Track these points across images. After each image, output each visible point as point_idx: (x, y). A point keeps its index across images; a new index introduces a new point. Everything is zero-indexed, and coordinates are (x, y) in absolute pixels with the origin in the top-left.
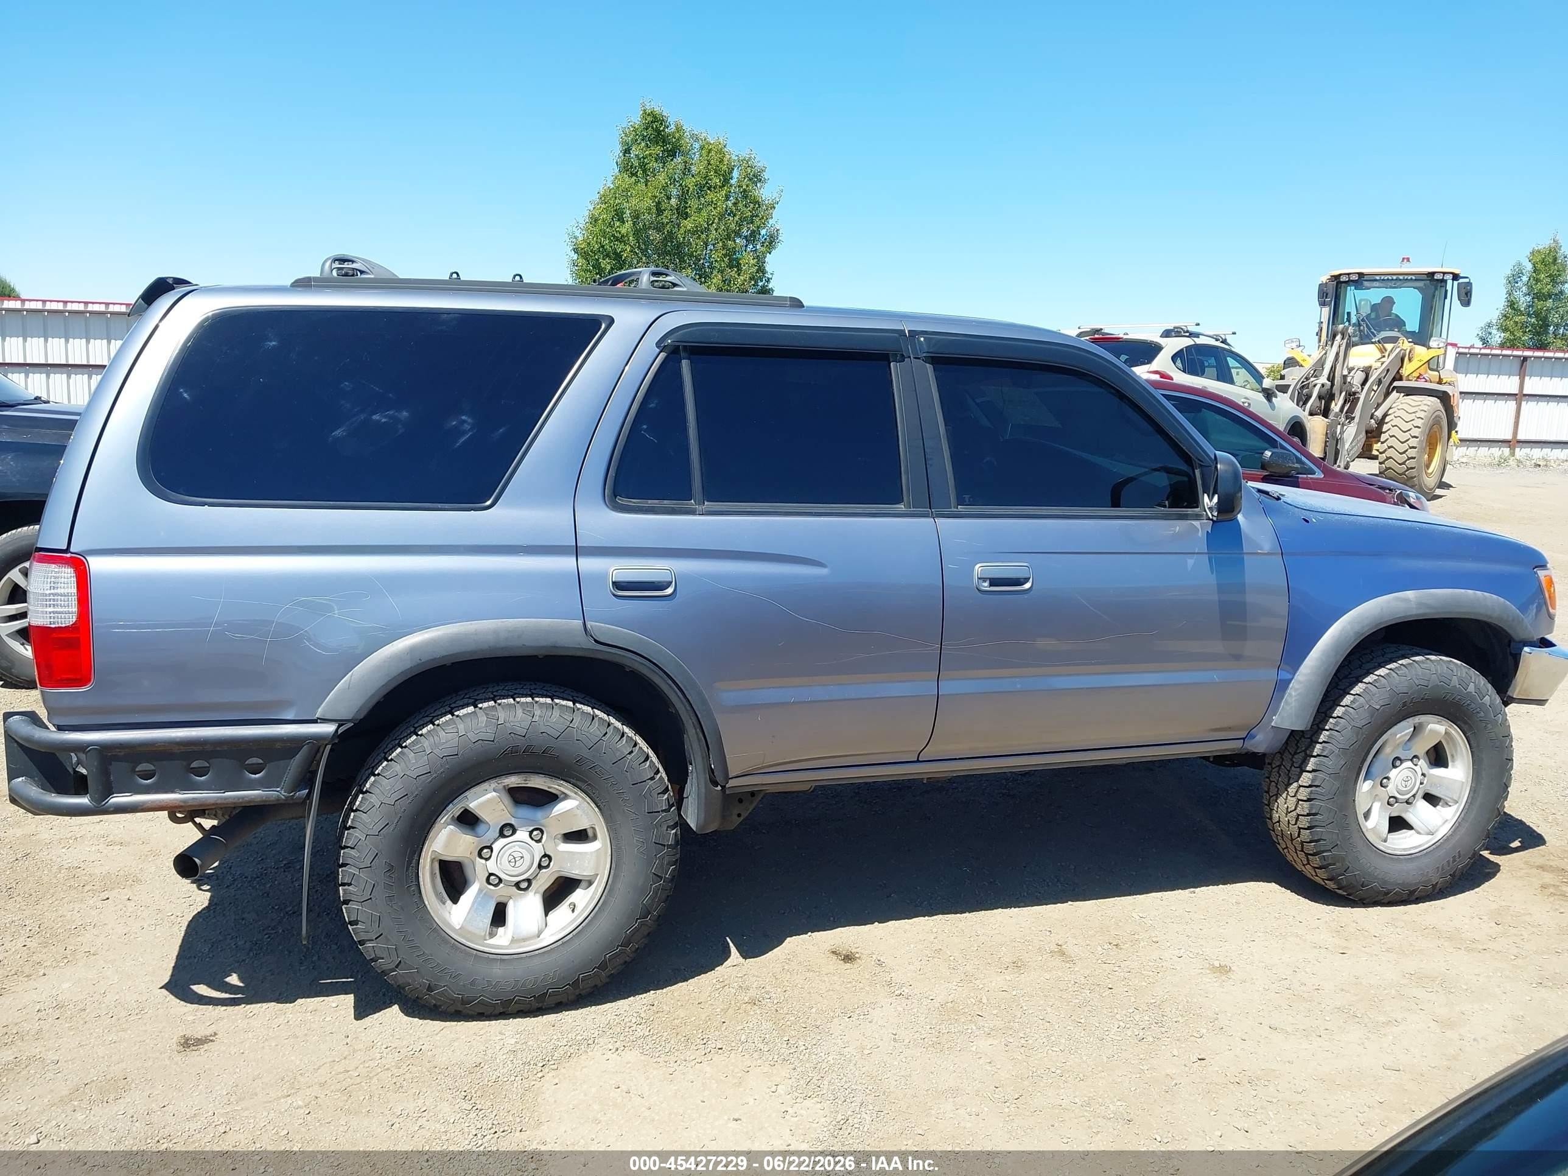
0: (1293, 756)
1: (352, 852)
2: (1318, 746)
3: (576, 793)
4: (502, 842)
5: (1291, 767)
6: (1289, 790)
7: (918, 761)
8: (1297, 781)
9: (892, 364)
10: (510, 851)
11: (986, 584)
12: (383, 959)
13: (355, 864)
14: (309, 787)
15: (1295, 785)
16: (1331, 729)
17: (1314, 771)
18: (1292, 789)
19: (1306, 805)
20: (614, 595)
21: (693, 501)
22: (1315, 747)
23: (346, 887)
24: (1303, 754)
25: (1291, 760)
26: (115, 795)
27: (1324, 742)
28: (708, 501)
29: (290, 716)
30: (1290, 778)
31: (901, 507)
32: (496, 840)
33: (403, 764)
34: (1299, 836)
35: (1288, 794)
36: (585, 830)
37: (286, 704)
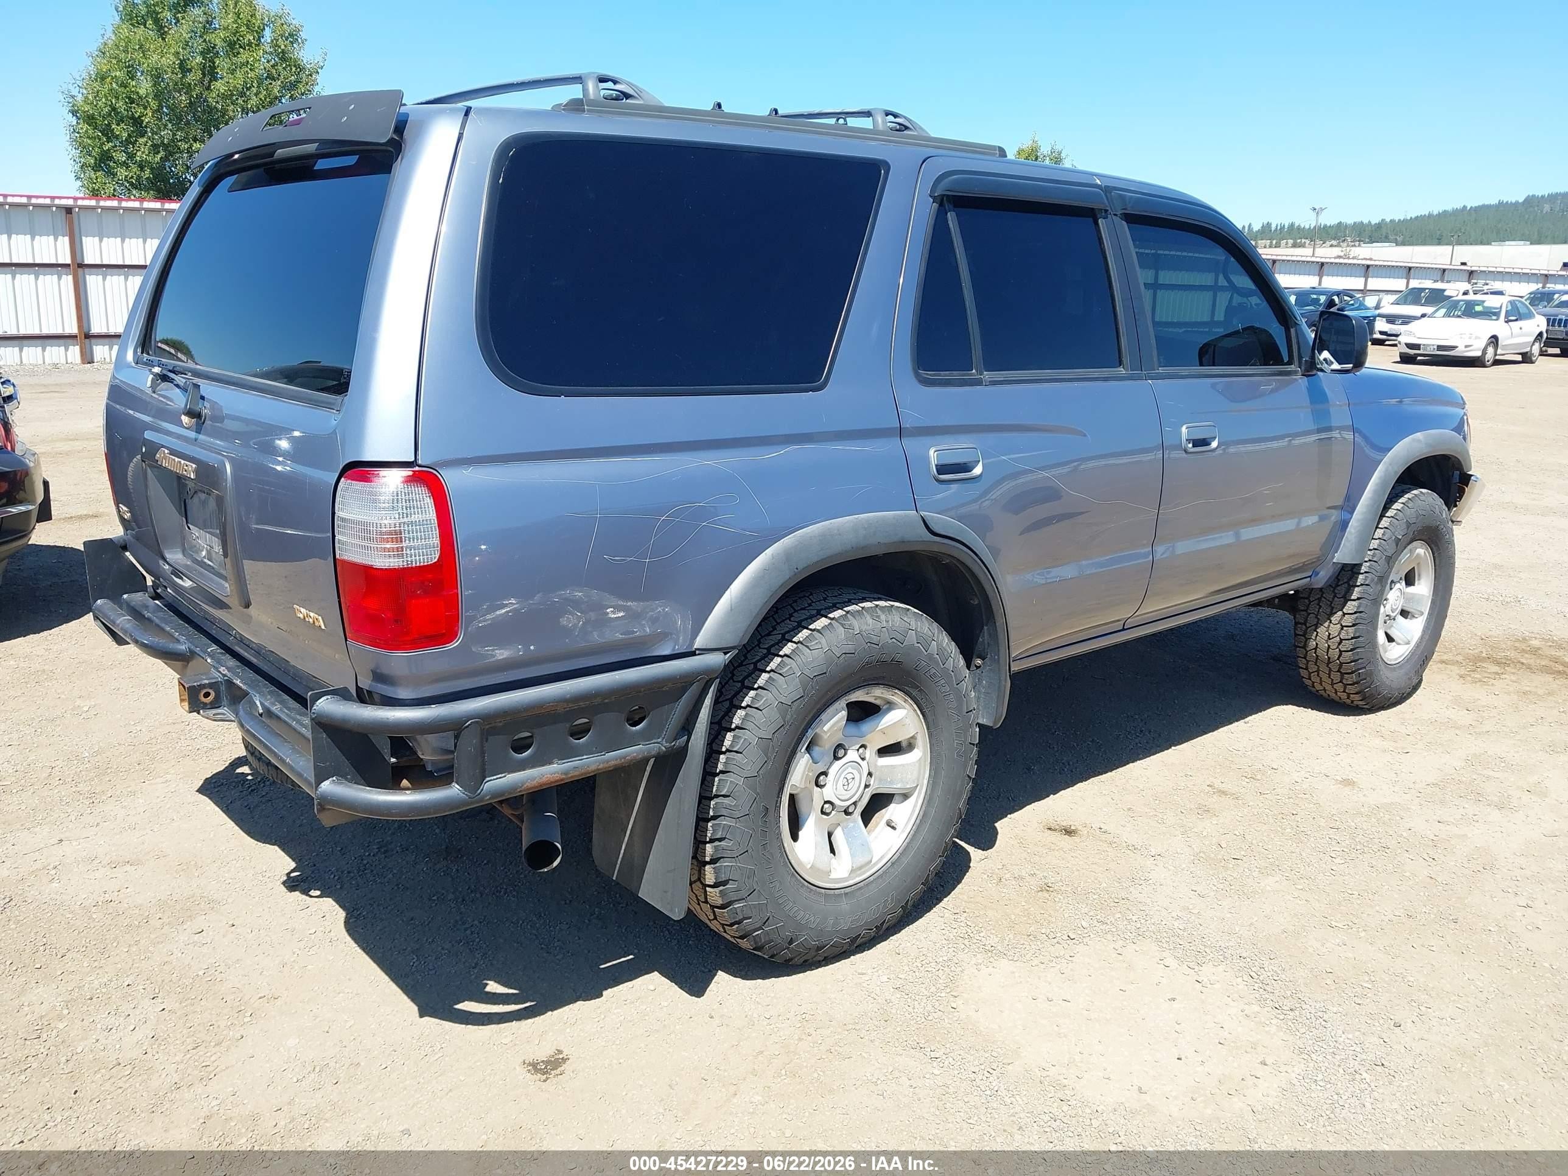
0: (1334, 589)
1: (726, 801)
2: (1361, 577)
3: (905, 701)
4: (838, 764)
5: (1333, 599)
6: (1332, 619)
7: (1124, 629)
8: (1342, 610)
9: (1100, 220)
10: (843, 776)
11: (1190, 445)
12: (750, 918)
13: (731, 814)
14: (686, 733)
15: (1340, 613)
16: (1370, 560)
17: (1358, 599)
18: (1335, 618)
19: (1351, 630)
20: (938, 480)
21: (974, 371)
22: (1358, 578)
23: (717, 843)
24: (1346, 585)
25: (1333, 591)
26: (488, 779)
27: (1366, 572)
28: (986, 371)
29: (667, 652)
30: (1333, 608)
31: (1121, 371)
32: (831, 764)
33: (774, 691)
34: (1338, 659)
35: (1331, 622)
36: (899, 743)
37: (663, 637)
